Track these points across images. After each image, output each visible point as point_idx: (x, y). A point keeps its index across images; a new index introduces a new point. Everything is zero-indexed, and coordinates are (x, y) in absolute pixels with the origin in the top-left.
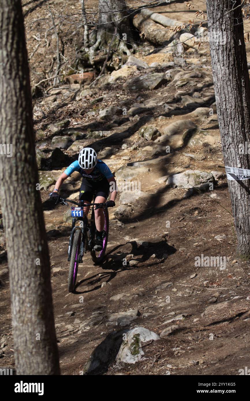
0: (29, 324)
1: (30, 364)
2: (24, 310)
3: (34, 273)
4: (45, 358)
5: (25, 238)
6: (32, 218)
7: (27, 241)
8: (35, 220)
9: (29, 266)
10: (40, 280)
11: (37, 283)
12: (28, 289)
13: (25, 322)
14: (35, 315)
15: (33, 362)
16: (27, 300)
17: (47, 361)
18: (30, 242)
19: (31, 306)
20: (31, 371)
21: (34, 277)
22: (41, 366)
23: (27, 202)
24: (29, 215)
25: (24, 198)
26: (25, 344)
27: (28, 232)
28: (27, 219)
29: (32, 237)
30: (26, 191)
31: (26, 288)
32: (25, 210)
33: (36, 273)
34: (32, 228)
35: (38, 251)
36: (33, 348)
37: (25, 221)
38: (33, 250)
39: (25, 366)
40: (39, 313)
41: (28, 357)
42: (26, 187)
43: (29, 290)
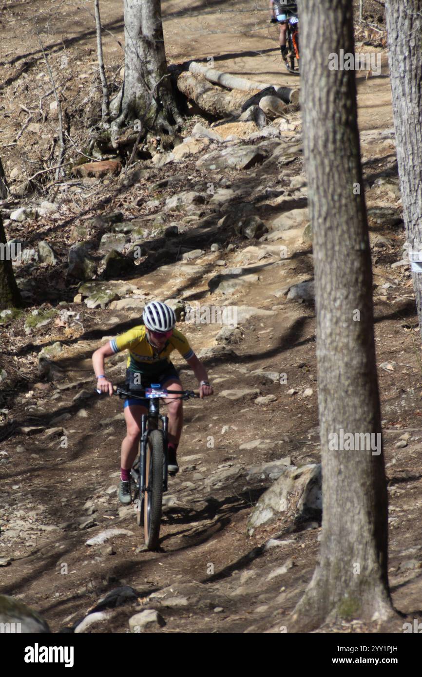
0: (345, 352)
1: (344, 407)
2: (338, 331)
3: (354, 280)
4: (364, 400)
5: (343, 232)
6: (353, 203)
7: (346, 236)
8: (356, 206)
9: (348, 271)
10: (362, 290)
11: (358, 294)
12: (344, 303)
13: (339, 349)
14: (353, 339)
15: (348, 405)
16: (343, 318)
17: (368, 404)
18: (350, 238)
19: (348, 327)
20: (345, 417)
21: (353, 287)
22: (360, 411)
23: (347, 182)
24: (348, 200)
25: (343, 176)
26: (337, 380)
27: (347, 223)
28: (346, 205)
29: (352, 230)
30: (346, 166)
31: (342, 302)
32: (344, 192)
33: (357, 280)
34: (352, 218)
35: (360, 250)
36: (349, 386)
37: (344, 208)
38: (353, 248)
39: (337, 411)
40: (359, 337)
41: (341, 399)
42: (346, 161)
43: (347, 304)
